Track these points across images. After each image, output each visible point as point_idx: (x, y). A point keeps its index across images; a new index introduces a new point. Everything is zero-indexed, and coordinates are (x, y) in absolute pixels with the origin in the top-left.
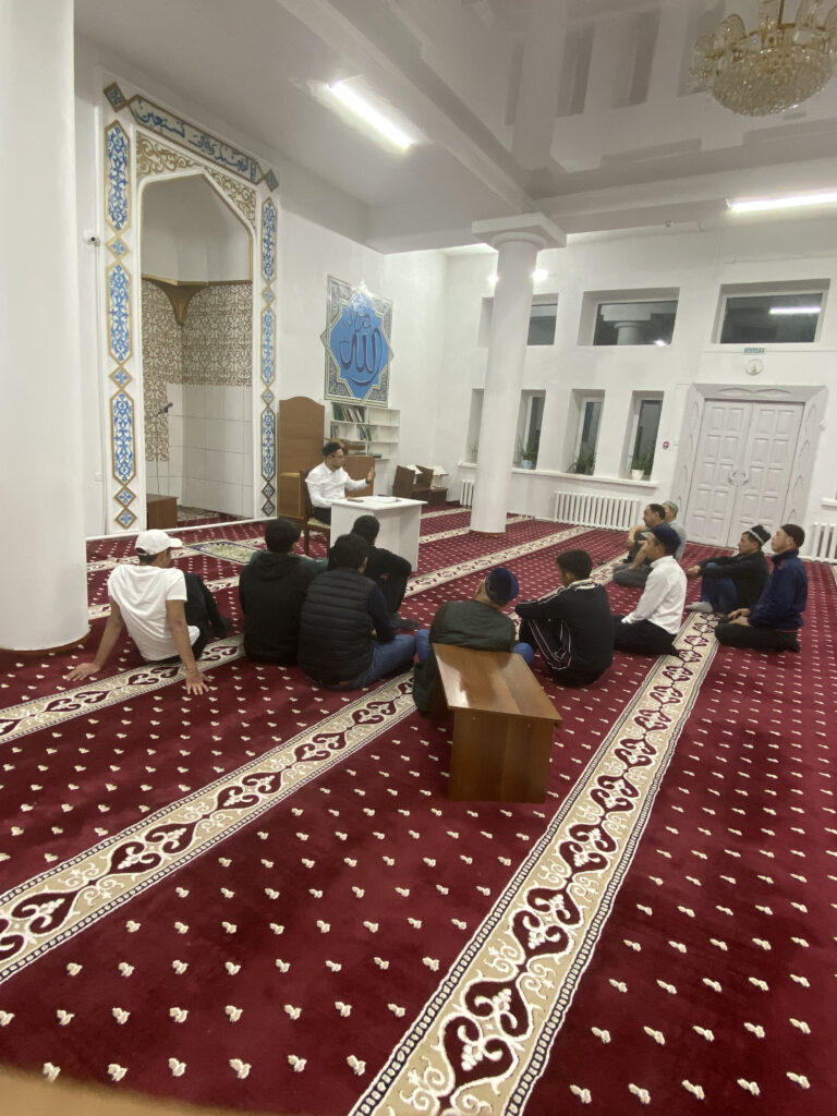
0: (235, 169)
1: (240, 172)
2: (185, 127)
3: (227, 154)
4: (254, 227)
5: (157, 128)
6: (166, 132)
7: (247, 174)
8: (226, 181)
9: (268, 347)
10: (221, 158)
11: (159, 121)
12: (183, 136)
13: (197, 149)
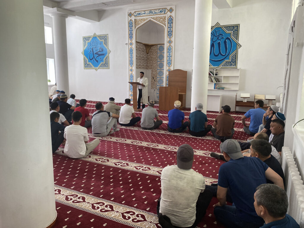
0: (159, 13)
1: (161, 13)
2: (145, 12)
3: (157, 11)
4: (165, 25)
5: (139, 16)
6: (141, 15)
7: (163, 13)
8: (157, 17)
9: (169, 56)
10: (155, 13)
11: (139, 14)
12: (145, 14)
13: (149, 15)
